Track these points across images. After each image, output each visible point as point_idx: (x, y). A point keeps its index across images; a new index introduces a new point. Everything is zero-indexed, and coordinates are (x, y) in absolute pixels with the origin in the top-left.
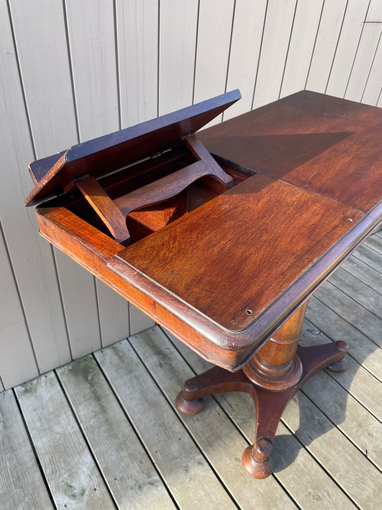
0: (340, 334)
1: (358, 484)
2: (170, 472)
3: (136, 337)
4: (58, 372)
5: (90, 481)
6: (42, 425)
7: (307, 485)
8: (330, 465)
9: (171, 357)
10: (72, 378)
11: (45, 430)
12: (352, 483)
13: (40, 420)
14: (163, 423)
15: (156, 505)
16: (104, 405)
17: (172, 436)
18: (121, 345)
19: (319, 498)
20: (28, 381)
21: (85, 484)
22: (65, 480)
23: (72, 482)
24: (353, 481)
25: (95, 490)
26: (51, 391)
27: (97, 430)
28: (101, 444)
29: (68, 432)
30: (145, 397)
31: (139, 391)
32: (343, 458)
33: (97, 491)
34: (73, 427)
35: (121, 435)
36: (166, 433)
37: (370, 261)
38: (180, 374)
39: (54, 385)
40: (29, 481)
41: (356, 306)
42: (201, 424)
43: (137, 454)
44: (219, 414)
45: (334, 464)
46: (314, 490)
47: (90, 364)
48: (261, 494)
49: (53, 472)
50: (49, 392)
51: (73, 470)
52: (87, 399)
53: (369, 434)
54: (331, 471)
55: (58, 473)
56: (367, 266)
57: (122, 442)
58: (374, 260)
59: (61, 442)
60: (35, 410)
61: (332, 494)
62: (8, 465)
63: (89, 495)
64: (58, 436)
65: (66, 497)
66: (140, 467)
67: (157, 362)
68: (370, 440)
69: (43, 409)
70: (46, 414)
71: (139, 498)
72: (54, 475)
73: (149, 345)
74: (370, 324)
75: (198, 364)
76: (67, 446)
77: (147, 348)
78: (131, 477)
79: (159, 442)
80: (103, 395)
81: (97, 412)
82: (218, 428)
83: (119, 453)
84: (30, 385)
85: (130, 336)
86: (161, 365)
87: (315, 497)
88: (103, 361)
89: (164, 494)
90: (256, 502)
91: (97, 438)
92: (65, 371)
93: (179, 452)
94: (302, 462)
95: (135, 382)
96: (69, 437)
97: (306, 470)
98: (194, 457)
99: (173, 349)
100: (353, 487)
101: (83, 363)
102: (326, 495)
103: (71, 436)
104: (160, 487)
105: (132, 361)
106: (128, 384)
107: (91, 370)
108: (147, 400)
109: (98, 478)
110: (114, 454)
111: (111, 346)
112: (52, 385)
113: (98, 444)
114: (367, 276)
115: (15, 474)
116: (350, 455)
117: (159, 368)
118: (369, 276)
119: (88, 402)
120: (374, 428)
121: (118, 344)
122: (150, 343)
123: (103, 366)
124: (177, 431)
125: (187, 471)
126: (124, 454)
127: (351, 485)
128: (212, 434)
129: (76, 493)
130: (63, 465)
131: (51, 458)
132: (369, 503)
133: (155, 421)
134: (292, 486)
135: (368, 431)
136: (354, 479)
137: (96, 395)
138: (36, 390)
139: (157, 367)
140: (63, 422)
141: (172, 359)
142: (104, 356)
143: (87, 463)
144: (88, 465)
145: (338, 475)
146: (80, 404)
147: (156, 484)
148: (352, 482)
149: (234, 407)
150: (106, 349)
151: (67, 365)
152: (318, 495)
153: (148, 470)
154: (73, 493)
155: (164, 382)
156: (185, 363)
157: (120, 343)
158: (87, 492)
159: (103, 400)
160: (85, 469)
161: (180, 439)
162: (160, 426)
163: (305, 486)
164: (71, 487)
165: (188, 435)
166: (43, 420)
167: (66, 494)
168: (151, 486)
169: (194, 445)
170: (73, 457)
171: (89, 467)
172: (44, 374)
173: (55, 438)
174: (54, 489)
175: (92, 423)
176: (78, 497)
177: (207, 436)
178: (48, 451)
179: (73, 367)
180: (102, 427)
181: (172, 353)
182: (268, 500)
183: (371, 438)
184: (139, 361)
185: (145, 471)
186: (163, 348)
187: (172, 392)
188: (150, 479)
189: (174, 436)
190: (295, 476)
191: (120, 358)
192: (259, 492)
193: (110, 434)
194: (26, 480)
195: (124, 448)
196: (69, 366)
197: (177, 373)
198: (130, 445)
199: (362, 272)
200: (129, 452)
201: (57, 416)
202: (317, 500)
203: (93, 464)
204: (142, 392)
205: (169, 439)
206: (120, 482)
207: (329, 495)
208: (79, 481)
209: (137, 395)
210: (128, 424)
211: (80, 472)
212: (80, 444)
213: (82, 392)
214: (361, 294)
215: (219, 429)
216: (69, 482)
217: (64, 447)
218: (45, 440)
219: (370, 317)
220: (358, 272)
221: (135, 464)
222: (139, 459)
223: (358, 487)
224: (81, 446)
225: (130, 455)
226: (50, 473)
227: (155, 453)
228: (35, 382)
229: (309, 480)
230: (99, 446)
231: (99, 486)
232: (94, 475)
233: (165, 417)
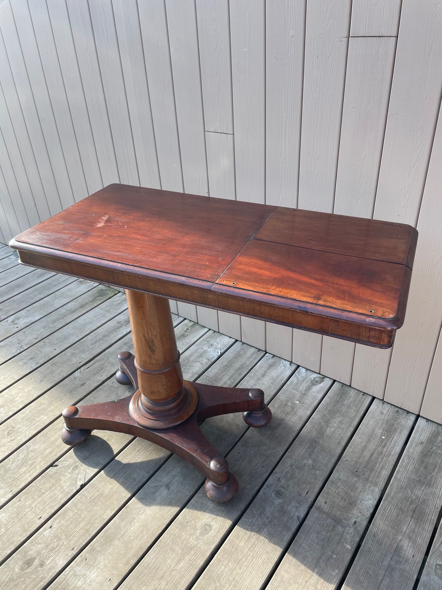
5: (23, 324)
6: (59, 295)
11: (56, 297)
16: (77, 311)
21: (21, 323)
22: (23, 316)
23: (22, 318)
25: (17, 328)
27: (59, 314)
32: (48, 447)
34: (59, 306)
35: (56, 325)
40: (22, 305)
44: (79, 363)
46: (17, 430)
51: (29, 316)
52: (81, 303)
53: (76, 467)
55: (28, 312)
59: (48, 305)
63: (14, 327)
64: (51, 303)
65: (12, 320)
67: (121, 320)
68: (69, 468)
69: (70, 292)
70: (66, 294)
76: (45, 309)
81: (71, 310)
82: (67, 365)
83: (42, 328)
88: (114, 298)
89: (14, 354)
91: (52, 316)
93: (45, 352)
95: (99, 316)
98: (42, 360)
103: (52, 308)
104: (19, 351)
105: (118, 309)
106: (96, 314)
108: (84, 326)
109: (25, 326)
110: (42, 326)
115: (26, 299)
116: (51, 453)
117: (115, 323)
119: (79, 304)
124: (61, 347)
125: (32, 359)
128: (61, 364)
130: (33, 311)
133: (68, 335)
134: (21, 415)
135: (79, 466)
137: (84, 305)
140: (63, 301)
141: (127, 326)
142: (118, 297)
144: (33, 319)
146: (77, 302)
147: (21, 348)
149: (89, 369)
152: (12, 433)
154: (15, 321)
155: (103, 329)
158: (15, 325)
159: (81, 309)
163: (21, 423)
164: (19, 319)
166: (63, 294)
167: (14, 319)
170: (38, 313)
174: (18, 314)
176: (13, 323)
179: (105, 289)
183: (72, 468)
188: (24, 345)
189: (58, 346)
190: (29, 416)
195: (46, 329)
198: (49, 330)
200: (43, 332)
201: (66, 298)
202: (8, 433)
204: (91, 322)
205: (55, 345)
206: (23, 334)
208: (22, 320)
209: (88, 321)
210: (64, 325)
211: (28, 318)
213: (86, 300)
217: (45, 307)
218: (49, 300)
221: (35, 336)
222: (38, 337)
224: (46, 313)
227: (44, 342)
231: (20, 328)
232: (27, 324)
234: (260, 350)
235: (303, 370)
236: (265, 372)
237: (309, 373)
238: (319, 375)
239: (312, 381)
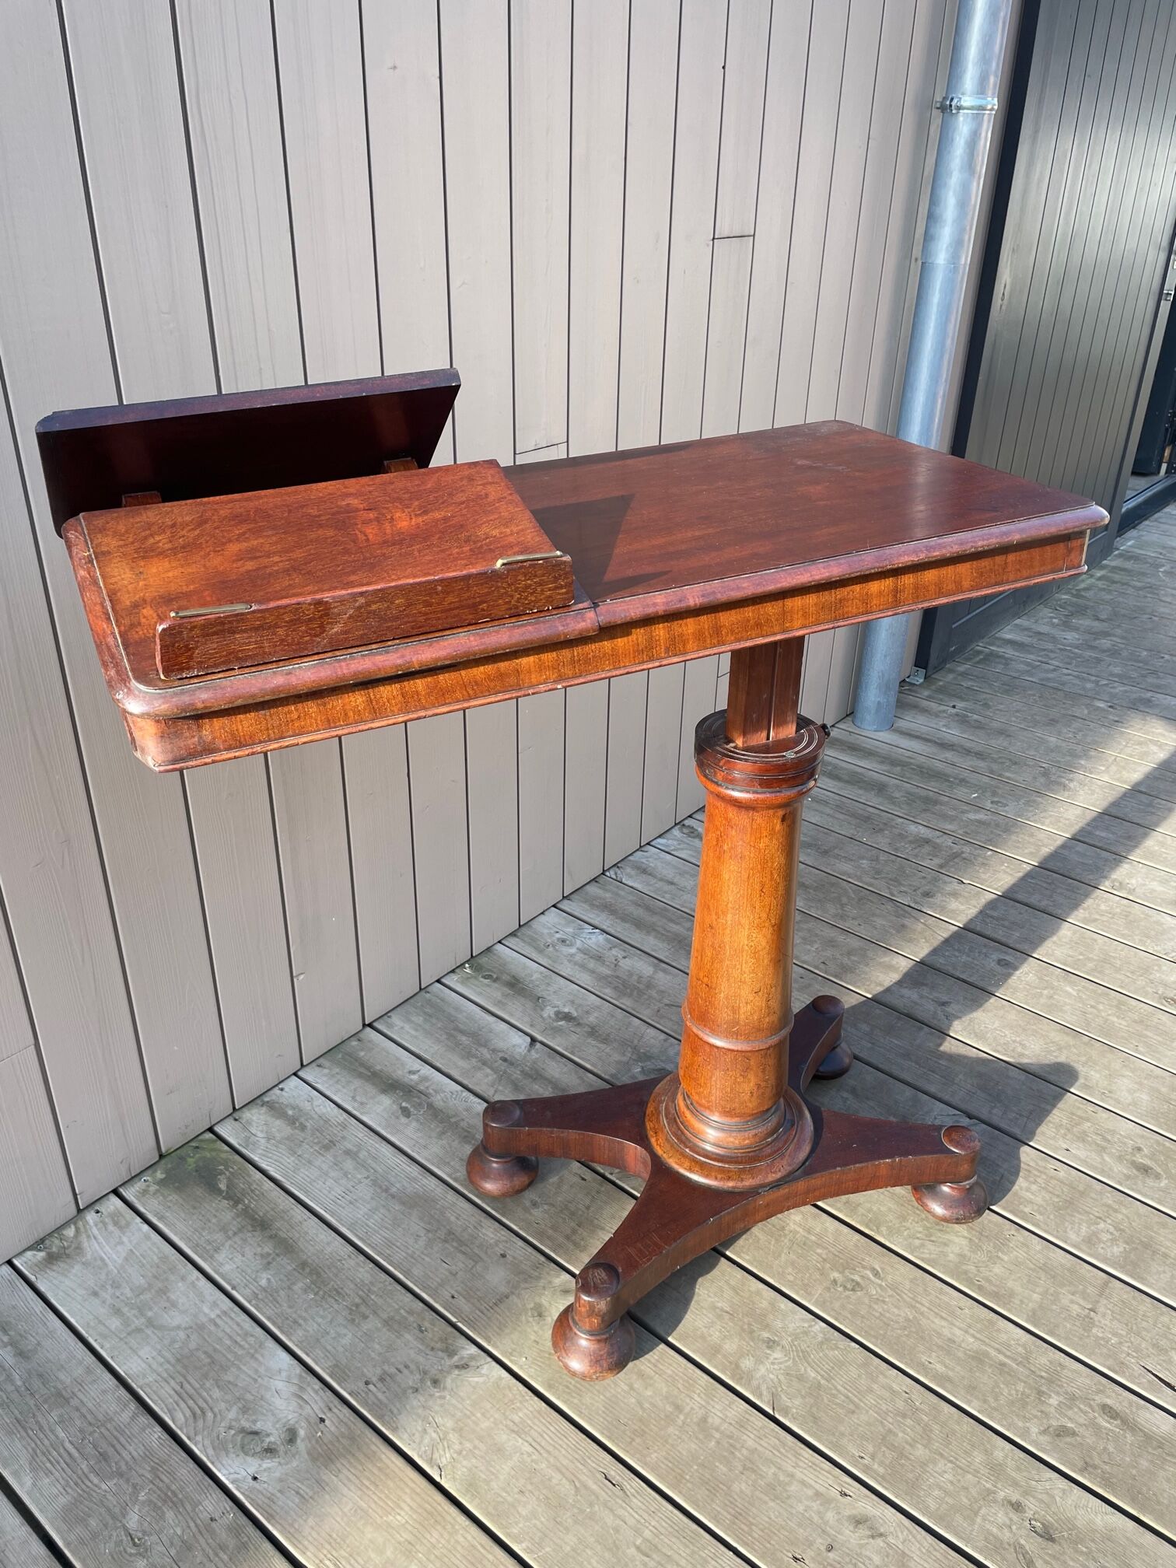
0: (813, 949)
1: (931, 1236)
2: (500, 1329)
3: (319, 1066)
4: (129, 1193)
5: (301, 1407)
6: (126, 1323)
7: (823, 1268)
8: (863, 1215)
9: (427, 1088)
10: (174, 1197)
11: (138, 1330)
12: (918, 1238)
13: (117, 1312)
14: (450, 1233)
15: (488, 1406)
17: (483, 1255)
18: (284, 1093)
19: (856, 1286)
20: (50, 1235)
21: (290, 1417)
22: (234, 1423)
23: (254, 1422)
24: (920, 1232)
25: (322, 1420)
26: (125, 1239)
27: (282, 1293)
28: (305, 1320)
29: (204, 1320)
30: (386, 1190)
31: (367, 1181)
33: (327, 1422)
34: (215, 1304)
35: (352, 1286)
36: (464, 1253)
37: (840, 784)
38: (463, 1120)
39: (128, 1224)
40: (135, 1454)
41: (833, 885)
42: (546, 1212)
43: (405, 1314)
44: (583, 1179)
45: (870, 1210)
46: (842, 1273)
47: (214, 1154)
48: (727, 1312)
49: (194, 1414)
50: (121, 1243)
51: (249, 1397)
52: (230, 1233)
54: (867, 1226)
55: (210, 1415)
56: (837, 797)
57: (357, 1300)
58: (847, 782)
59: (193, 1345)
60: (95, 1294)
61: (881, 1268)
62: (62, 1435)
63: (310, 1437)
64: (182, 1335)
65: (249, 1459)
66: (422, 1341)
67: (394, 1107)
69: (116, 1285)
70: (129, 1294)
71: (442, 1406)
72: (200, 1423)
73: (361, 1076)
74: (874, 915)
75: (500, 1088)
76: (215, 1350)
77: (357, 1083)
78: (407, 1367)
79: (455, 1275)
80: (272, 1213)
81: (269, 1254)
82: (588, 1208)
83: (358, 1325)
84: (57, 1242)
85: (302, 1065)
86: (406, 1112)
87: (849, 1286)
88: (247, 1139)
89: (501, 1378)
90: (720, 1332)
91: (289, 1311)
92: (148, 1186)
93: (508, 1282)
94: (800, 1225)
95: (349, 1165)
96: (212, 1328)
97: (813, 1238)
98: (550, 1282)
99: (427, 1070)
100: (922, 1245)
101: (193, 1157)
102: (871, 1276)
103: (216, 1325)
104: (486, 1367)
105: (327, 1121)
106: (332, 1174)
107: (222, 1167)
108: (393, 1197)
109: (321, 1392)
110: (345, 1331)
111: (259, 1101)
112: (123, 1228)
113: (295, 1322)
114: (842, 817)
115: (89, 1449)
117: (404, 1120)
118: (847, 817)
119: (236, 1239)
120: (935, 1118)
121: (276, 1091)
122: (362, 1070)
123: (253, 1151)
124: (492, 1241)
125: (540, 1315)
126: (373, 1323)
127: (917, 1242)
129: (275, 1443)
130: (216, 1393)
131: (178, 1388)
132: (964, 1267)
133: (430, 1235)
134: (791, 1278)
136: (921, 1229)
137: (254, 1219)
138: (79, 1248)
139: (397, 1118)
140: (182, 1300)
141: (431, 1091)
142: (244, 1129)
143: (280, 1371)
144: (284, 1374)
145: (883, 1229)
146: (217, 1250)
147: (473, 1363)
148: (919, 1235)
150: (244, 1109)
151: (150, 1172)
152: (853, 1280)
153: (444, 1340)
154: (265, 1445)
155: (425, 1147)
156: (466, 1093)
157: (282, 1090)
158: (302, 1433)
159: (278, 1224)
160: (280, 1385)
161: (503, 1256)
162: (446, 1241)
163: (819, 1269)
164: (256, 1433)
165: (520, 1243)
166: (125, 1310)
167: (246, 1454)
168: (463, 1372)
169: (543, 1259)
170: (239, 1369)
171: (289, 1377)
172: (88, 1207)
173: (173, 1341)
174: (211, 1452)
175: (263, 1282)
176: (282, 1449)
177: (569, 1232)
178: (165, 1375)
179: (167, 1172)
180: (294, 1284)
181: (425, 1079)
182: (745, 1320)
184: (345, 1115)
185: (439, 1345)
186: (400, 1074)
187: (452, 1163)
188: (456, 1358)
189: (486, 1253)
190: (793, 1257)
191: (292, 1121)
192: (722, 1310)
193: (321, 1293)
194: (124, 1454)
195: (367, 1313)
196: (155, 1171)
197: (453, 1120)
198: (380, 1301)
199: (828, 810)
200: (385, 1316)
201: (163, 1291)
202: (853, 1290)
203: (298, 1369)
204: (375, 1183)
205: (476, 1262)
206: (380, 1385)
207: (876, 1274)
208: (273, 1415)
209: (365, 1191)
210: (362, 1258)
211: (268, 1396)
212: (247, 1334)
213: (214, 1220)
214: (837, 857)
215: (592, 1209)
216: (246, 1424)
217: (205, 1353)
218: (146, 1352)
219: (872, 902)
220: (822, 812)
221: (408, 1336)
222: (415, 1325)
223: (933, 1241)
224: (251, 1340)
225: (387, 1323)
226: (186, 1420)
227: (450, 1299)
228: (70, 1232)
229: (824, 1256)
230: (300, 1325)
231: (330, 1409)
232: (309, 1389)
233: (453, 1219)
234: (594, 880)
235: (659, 840)
236: (661, 880)
237: (667, 835)
238: (676, 828)
239: (689, 836)
